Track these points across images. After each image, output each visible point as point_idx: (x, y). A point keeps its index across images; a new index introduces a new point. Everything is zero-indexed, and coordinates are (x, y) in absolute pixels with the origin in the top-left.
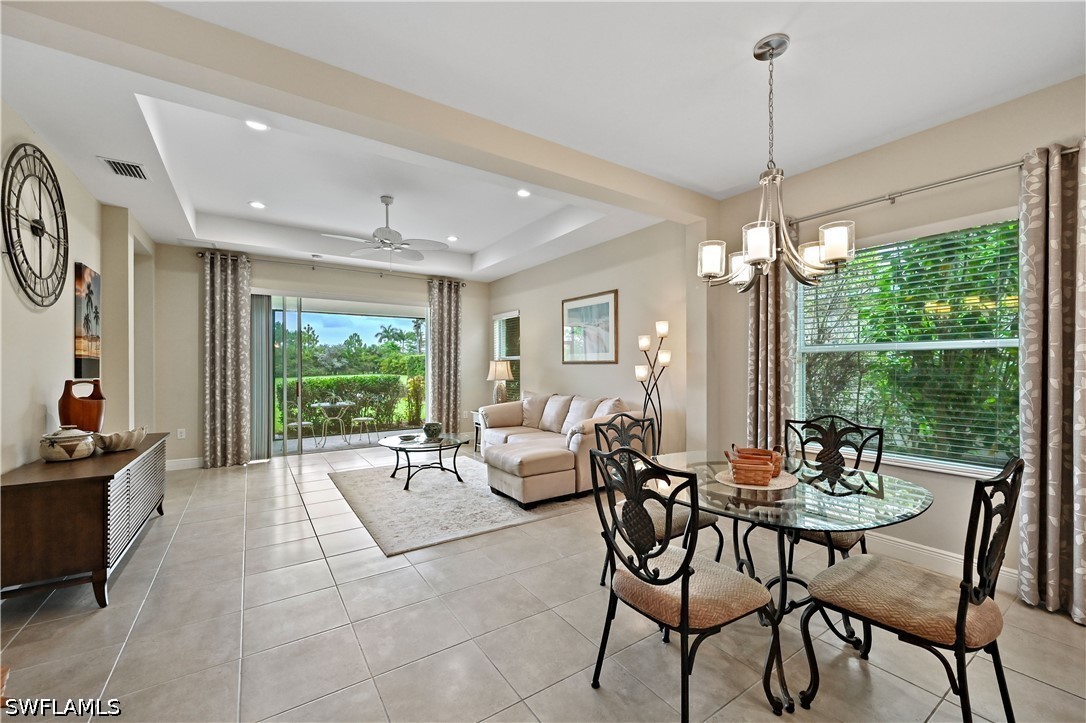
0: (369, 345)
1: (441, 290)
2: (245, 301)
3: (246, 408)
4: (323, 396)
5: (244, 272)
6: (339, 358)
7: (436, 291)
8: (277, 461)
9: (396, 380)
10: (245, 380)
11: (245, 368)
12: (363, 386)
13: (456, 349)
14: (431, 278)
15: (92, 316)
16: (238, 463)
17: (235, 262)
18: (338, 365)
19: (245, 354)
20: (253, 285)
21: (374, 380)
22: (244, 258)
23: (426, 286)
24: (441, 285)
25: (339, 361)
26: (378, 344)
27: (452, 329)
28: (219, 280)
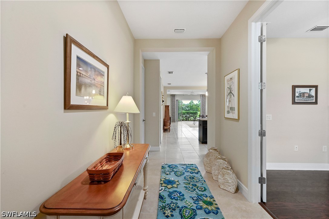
0: (195, 104)
1: (202, 97)
2: (176, 101)
3: (176, 115)
4: (185, 114)
5: (175, 97)
6: (188, 107)
7: (201, 97)
8: (179, 122)
9: (197, 112)
10: (176, 111)
11: (175, 109)
12: (191, 113)
13: (205, 107)
14: (201, 95)
16: (175, 122)
18: (188, 109)
19: (176, 108)
20: (176, 98)
21: (193, 112)
22: (175, 95)
24: (202, 96)
25: (188, 108)
26: (198, 103)
27: (204, 103)
28: (173, 98)
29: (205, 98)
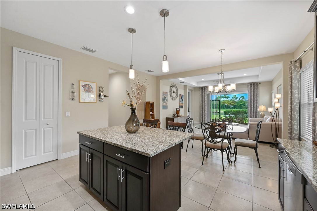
14: (248, 83)
15: (182, 100)
17: (204, 88)
19: (206, 105)
22: (206, 87)
23: (247, 86)
27: (255, 97)
28: (202, 92)
29: (257, 89)
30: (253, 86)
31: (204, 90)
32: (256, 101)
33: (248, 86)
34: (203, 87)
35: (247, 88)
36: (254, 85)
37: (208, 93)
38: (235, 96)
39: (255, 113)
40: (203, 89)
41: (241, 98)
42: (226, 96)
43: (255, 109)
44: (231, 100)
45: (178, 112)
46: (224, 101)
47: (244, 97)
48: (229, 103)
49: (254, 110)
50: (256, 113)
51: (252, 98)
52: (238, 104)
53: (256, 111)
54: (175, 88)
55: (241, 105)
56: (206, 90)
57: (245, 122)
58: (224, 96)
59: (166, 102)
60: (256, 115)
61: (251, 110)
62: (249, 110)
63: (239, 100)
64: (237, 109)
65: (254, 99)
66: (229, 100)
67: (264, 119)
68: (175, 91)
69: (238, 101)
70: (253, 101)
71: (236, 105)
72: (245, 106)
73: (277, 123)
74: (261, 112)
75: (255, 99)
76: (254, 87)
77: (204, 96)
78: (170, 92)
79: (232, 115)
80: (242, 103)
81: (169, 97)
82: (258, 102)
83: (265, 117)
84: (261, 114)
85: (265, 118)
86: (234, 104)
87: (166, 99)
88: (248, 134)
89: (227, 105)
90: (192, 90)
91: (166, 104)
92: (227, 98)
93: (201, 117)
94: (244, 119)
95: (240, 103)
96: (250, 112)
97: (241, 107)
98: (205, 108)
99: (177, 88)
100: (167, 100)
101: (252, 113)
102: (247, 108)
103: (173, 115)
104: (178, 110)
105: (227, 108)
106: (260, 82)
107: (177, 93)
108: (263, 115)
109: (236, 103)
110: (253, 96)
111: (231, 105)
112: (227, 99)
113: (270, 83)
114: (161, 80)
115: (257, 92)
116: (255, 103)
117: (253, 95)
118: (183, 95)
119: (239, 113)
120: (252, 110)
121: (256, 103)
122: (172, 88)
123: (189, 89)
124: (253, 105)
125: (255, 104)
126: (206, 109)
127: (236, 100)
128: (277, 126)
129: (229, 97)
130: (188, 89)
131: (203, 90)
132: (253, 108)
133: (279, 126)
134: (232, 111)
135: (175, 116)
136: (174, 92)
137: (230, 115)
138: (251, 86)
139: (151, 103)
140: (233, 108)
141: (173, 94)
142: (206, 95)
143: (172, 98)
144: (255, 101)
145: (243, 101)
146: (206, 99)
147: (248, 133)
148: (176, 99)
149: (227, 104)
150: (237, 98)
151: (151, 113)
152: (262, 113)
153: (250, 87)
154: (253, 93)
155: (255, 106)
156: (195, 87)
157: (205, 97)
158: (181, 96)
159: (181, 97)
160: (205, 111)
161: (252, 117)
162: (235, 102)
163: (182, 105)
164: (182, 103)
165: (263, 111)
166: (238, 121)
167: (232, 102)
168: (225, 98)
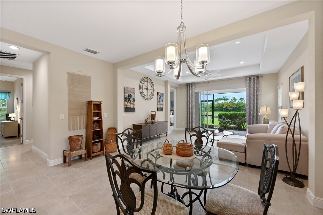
3: (194, 119)
7: (248, 82)
14: (246, 77)
15: (161, 101)
17: (192, 85)
22: (193, 84)
27: (255, 95)
28: (189, 90)
29: (257, 84)
30: (252, 81)
31: (192, 87)
32: (257, 100)
33: (246, 80)
34: (190, 84)
35: (245, 84)
36: (254, 78)
37: (196, 91)
38: (234, 98)
39: (255, 118)
40: (190, 86)
41: (240, 99)
42: (225, 98)
43: (255, 111)
44: (230, 102)
45: (153, 117)
46: (223, 103)
47: (243, 99)
48: (228, 106)
49: (253, 113)
50: (257, 116)
51: (252, 96)
52: (237, 106)
53: (256, 114)
54: (149, 84)
55: (240, 107)
56: (193, 87)
57: (243, 128)
58: (223, 98)
59: (132, 102)
60: (257, 119)
61: (250, 112)
62: (248, 113)
63: (239, 102)
64: (236, 111)
65: (253, 97)
66: (228, 102)
67: (269, 127)
68: (150, 87)
69: (237, 103)
70: (252, 101)
71: (235, 107)
72: (244, 108)
73: (297, 136)
74: (264, 115)
75: (255, 98)
76: (254, 81)
77: (192, 95)
78: (140, 88)
79: (227, 119)
80: (242, 105)
81: (137, 96)
82: (259, 101)
83: (270, 123)
84: (264, 119)
85: (270, 125)
86: (233, 106)
87: (133, 97)
88: (244, 154)
89: (226, 108)
90: (177, 88)
91: (132, 105)
92: (226, 100)
93: (188, 122)
94: (242, 124)
95: (240, 105)
96: (249, 116)
97: (240, 109)
98: (192, 110)
99: (152, 83)
100: (134, 100)
101: (252, 117)
102: (245, 110)
103: (145, 120)
104: (154, 113)
105: (226, 111)
106: (262, 75)
107: (153, 90)
108: (266, 120)
109: (235, 106)
110: (253, 94)
111: (230, 107)
112: (226, 102)
113: (275, 76)
114: (118, 69)
115: (258, 89)
116: (255, 103)
117: (252, 92)
118: (163, 94)
119: (236, 116)
120: (252, 113)
121: (257, 104)
122: (143, 82)
123: (171, 86)
124: (252, 106)
125: (255, 105)
126: (194, 112)
127: (235, 102)
128: (297, 143)
129: (228, 99)
130: (169, 86)
131: (190, 88)
132: (253, 110)
133: (301, 143)
134: (227, 114)
135: (147, 121)
136: (147, 89)
137: (224, 119)
138: (250, 81)
139: (93, 103)
140: (232, 110)
141: (145, 91)
142: (194, 94)
143: (144, 97)
144: (255, 101)
145: (242, 103)
146: (194, 99)
147: (245, 152)
148: (151, 98)
149: (226, 106)
150: (236, 100)
151: (96, 118)
152: (266, 117)
153: (248, 81)
154: (252, 90)
155: (255, 108)
156: (180, 83)
157: (193, 97)
158: (159, 94)
159: (160, 97)
160: (192, 114)
161: (252, 122)
162: (234, 104)
163: (161, 106)
164: (161, 104)
165: (267, 115)
166: (234, 127)
167: (231, 104)
168: (224, 100)
